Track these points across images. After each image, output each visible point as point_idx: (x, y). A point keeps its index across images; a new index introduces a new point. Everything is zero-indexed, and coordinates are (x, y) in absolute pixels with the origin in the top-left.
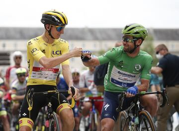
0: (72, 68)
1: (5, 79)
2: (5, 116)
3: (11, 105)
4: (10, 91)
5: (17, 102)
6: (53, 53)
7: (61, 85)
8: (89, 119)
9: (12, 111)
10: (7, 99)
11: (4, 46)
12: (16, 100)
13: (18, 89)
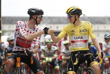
0: (98, 40)
1: (58, 47)
2: (58, 69)
3: (62, 62)
4: (61, 54)
5: (65, 60)
6: (81, 32)
7: (91, 50)
8: (108, 70)
9: (62, 66)
10: (59, 59)
11: (57, 28)
12: (64, 60)
13: (66, 53)
